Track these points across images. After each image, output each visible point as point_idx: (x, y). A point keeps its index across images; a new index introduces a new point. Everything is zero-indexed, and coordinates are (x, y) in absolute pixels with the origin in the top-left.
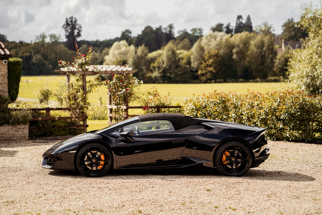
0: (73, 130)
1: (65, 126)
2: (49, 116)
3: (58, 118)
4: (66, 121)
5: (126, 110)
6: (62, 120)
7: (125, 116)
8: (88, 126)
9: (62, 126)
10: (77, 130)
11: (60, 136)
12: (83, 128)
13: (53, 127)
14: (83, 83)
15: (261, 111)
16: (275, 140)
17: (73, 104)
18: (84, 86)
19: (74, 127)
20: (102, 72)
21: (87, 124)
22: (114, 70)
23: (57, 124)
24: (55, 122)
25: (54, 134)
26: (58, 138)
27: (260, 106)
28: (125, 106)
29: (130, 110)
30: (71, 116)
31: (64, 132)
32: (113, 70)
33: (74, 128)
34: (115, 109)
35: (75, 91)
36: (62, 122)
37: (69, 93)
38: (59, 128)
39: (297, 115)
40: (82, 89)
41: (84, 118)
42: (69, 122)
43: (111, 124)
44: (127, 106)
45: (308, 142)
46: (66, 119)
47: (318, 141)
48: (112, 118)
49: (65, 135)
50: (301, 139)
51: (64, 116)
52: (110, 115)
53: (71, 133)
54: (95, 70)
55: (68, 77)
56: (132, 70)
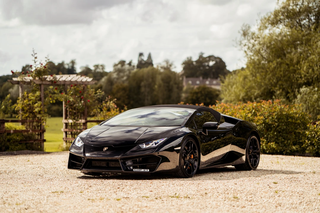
0: (30, 144)
1: (22, 139)
2: (4, 129)
3: (13, 131)
4: (22, 135)
5: (85, 124)
6: (18, 133)
8: (45, 141)
9: (18, 139)
11: (16, 151)
12: (39, 142)
13: (9, 140)
17: (28, 117)
18: (41, 97)
19: (30, 141)
20: (60, 81)
21: (45, 138)
23: (13, 137)
24: (10, 135)
25: (10, 148)
26: (14, 153)
28: (84, 119)
29: (88, 123)
30: (26, 130)
31: (20, 146)
32: (72, 80)
33: (31, 143)
34: (71, 123)
35: (31, 102)
36: (18, 135)
37: (23, 105)
38: (15, 142)
39: (274, 125)
40: (40, 100)
41: (41, 131)
42: (26, 135)
43: (66, 140)
44: (86, 119)
45: (287, 154)
46: (23, 132)
47: (296, 154)
48: (68, 133)
49: (21, 150)
50: (279, 151)
51: (20, 129)
52: (66, 130)
53: (27, 148)
54: (53, 79)
55: (21, 87)
56: (92, 80)
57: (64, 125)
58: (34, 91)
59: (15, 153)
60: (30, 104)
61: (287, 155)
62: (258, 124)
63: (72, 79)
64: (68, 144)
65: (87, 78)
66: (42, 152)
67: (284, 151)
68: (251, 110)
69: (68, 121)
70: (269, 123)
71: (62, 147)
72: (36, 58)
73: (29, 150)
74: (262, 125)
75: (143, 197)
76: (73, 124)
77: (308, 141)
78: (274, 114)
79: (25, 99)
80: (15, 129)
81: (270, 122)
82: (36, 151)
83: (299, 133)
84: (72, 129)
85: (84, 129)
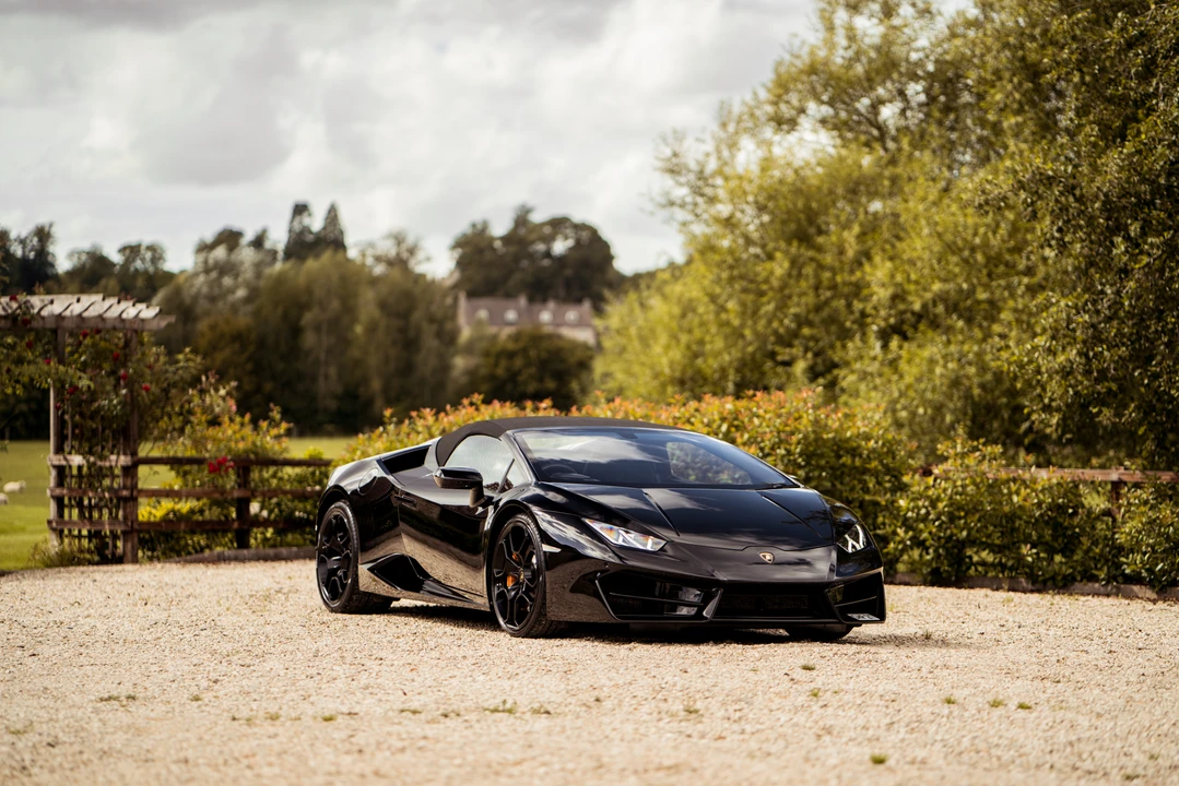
5: (130, 471)
7: (125, 493)
20: (43, 318)
22: (89, 313)
28: (125, 454)
29: (143, 470)
32: (86, 314)
34: (80, 468)
43: (59, 527)
44: (134, 453)
48: (66, 501)
52: (58, 492)
54: (18, 312)
56: (156, 315)
57: (53, 473)
63: (86, 309)
64: (67, 541)
65: (141, 306)
68: (715, 426)
69: (66, 459)
71: (44, 553)
75: (402, 711)
76: (85, 469)
77: (906, 532)
78: (794, 439)
83: (876, 504)
84: (80, 487)
85: (125, 487)
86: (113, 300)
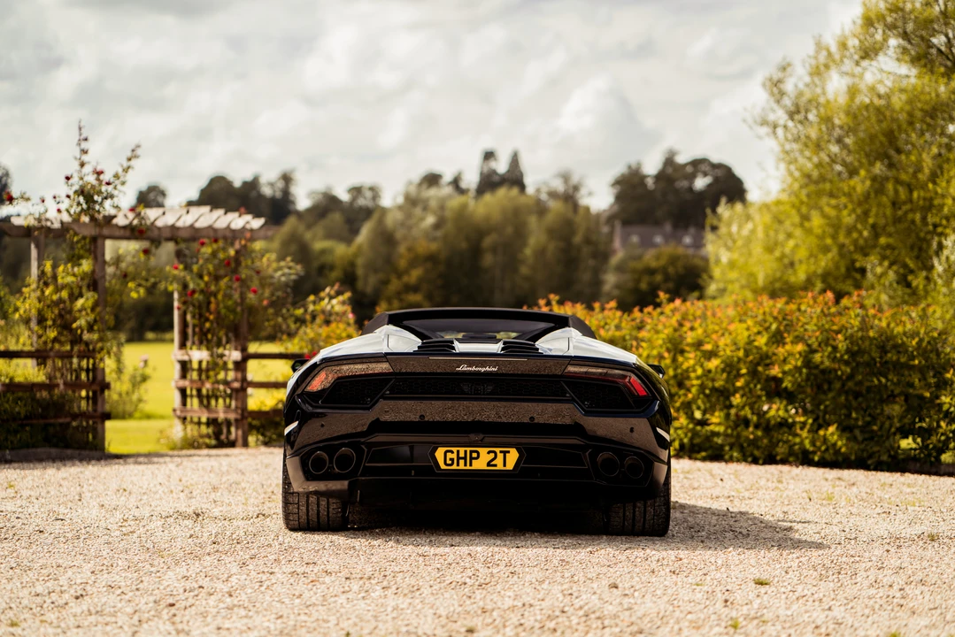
0: (58, 428)
1: (31, 413)
4: (34, 399)
5: (240, 366)
6: (20, 394)
7: (236, 385)
8: (108, 415)
9: (19, 413)
10: (70, 431)
11: (12, 449)
12: (91, 422)
14: (94, 266)
15: (714, 364)
16: (761, 462)
17: (55, 340)
18: (96, 277)
19: (60, 417)
20: (159, 229)
21: (107, 408)
22: (200, 224)
26: (4, 456)
27: (708, 347)
28: (236, 349)
29: (252, 364)
30: (48, 382)
31: (24, 435)
32: (198, 225)
33: (61, 425)
34: (200, 362)
35: (64, 294)
36: (20, 399)
37: (40, 302)
38: (8, 420)
39: (839, 373)
40: (91, 288)
41: (95, 387)
42: (44, 400)
43: (183, 415)
44: (244, 350)
45: (879, 467)
46: (35, 390)
47: (911, 465)
48: (188, 392)
49: (28, 446)
50: (853, 457)
51: (26, 378)
52: (182, 383)
53: (49, 441)
54: (136, 222)
55: (37, 246)
56: (262, 226)
57: (178, 367)
58: (75, 259)
59: (9, 457)
60: (61, 301)
61: (882, 470)
62: (787, 368)
63: (196, 221)
64: (189, 427)
65: (248, 217)
66: (98, 454)
67: (870, 456)
68: (766, 324)
69: (188, 354)
70: (822, 367)
71: (168, 438)
72: (85, 152)
73: (56, 446)
74: (801, 373)
76: (204, 365)
78: (841, 337)
79: (46, 284)
80: (11, 379)
81: (827, 363)
82: (77, 452)
83: (921, 397)
84: (200, 379)
85: (236, 380)
86: (221, 212)
